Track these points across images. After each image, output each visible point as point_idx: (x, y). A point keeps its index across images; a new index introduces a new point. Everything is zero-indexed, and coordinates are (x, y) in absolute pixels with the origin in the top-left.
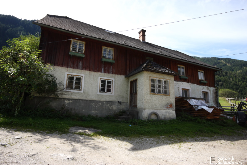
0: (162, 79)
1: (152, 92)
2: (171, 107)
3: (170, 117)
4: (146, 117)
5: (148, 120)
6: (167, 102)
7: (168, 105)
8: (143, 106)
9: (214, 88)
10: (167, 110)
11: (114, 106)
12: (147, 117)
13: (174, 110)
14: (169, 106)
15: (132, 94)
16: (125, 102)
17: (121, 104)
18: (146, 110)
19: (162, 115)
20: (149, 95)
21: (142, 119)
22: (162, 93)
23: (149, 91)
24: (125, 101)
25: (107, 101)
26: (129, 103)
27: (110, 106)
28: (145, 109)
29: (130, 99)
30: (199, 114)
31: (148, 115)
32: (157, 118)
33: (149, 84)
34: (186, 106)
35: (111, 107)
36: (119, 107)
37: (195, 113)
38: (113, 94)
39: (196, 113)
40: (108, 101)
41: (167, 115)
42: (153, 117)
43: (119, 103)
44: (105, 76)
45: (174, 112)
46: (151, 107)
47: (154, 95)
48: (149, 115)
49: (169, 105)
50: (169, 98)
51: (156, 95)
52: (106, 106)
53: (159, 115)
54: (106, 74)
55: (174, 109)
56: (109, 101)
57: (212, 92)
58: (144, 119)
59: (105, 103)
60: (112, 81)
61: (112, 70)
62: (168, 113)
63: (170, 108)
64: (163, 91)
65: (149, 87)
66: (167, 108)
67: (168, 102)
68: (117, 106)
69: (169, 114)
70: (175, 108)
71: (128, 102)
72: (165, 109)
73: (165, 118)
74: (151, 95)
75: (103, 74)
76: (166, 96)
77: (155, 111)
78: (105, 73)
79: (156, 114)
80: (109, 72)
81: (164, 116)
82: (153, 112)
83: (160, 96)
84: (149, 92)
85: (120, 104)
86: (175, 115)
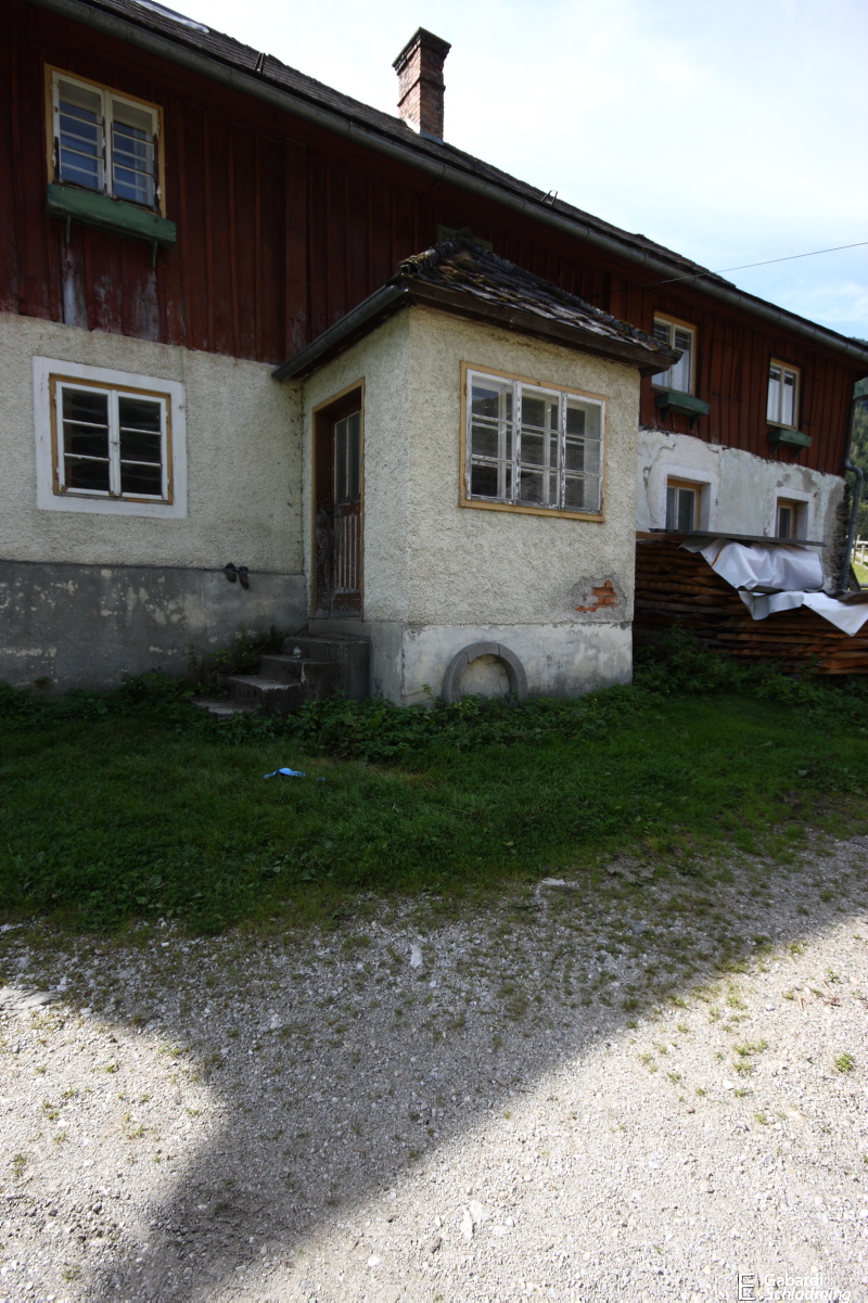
0: (556, 386)
1: (475, 490)
2: (604, 603)
3: (595, 673)
4: (427, 688)
5: (441, 703)
6: (584, 565)
7: (588, 589)
8: (401, 604)
9: (837, 479)
10: (577, 627)
11: (189, 602)
12: (435, 683)
13: (623, 626)
14: (592, 599)
15: (331, 513)
16: (277, 573)
17: (246, 585)
18: (427, 634)
19: (544, 660)
20: (453, 517)
21: (398, 703)
22: (553, 501)
23: (452, 478)
24: (278, 565)
25: (131, 560)
26: (309, 575)
27: (153, 599)
28: (416, 626)
29: (317, 549)
30: (774, 639)
31: (442, 669)
32: (504, 683)
33: (454, 425)
34: (689, 589)
35: (162, 608)
36: (234, 604)
37: (744, 637)
38: (179, 510)
39: (755, 638)
40: (140, 567)
41: (579, 657)
42: (483, 681)
43: (232, 580)
44: (101, 358)
45: (625, 637)
46: (464, 607)
47: (487, 516)
48: (449, 668)
49: (596, 590)
50: (597, 541)
51: (508, 518)
52: (124, 607)
53: (523, 661)
54: (105, 342)
55: (623, 613)
56: (147, 560)
57: (824, 507)
58: (410, 701)
59: (114, 580)
60: (162, 401)
61: (155, 311)
62: (582, 646)
63: (600, 610)
64: (562, 485)
65: (452, 450)
66: (581, 609)
67: (588, 567)
68: (220, 598)
69: (591, 652)
70: (630, 612)
71: (302, 573)
72: (570, 615)
73: (560, 680)
74: (469, 515)
75: (76, 335)
76: (578, 527)
77: (496, 636)
78: (97, 333)
79: (501, 661)
80: (128, 326)
81: (554, 671)
82: (483, 645)
83: (534, 522)
84: (452, 494)
85: (237, 586)
86: (629, 656)
